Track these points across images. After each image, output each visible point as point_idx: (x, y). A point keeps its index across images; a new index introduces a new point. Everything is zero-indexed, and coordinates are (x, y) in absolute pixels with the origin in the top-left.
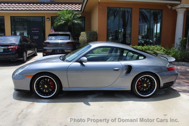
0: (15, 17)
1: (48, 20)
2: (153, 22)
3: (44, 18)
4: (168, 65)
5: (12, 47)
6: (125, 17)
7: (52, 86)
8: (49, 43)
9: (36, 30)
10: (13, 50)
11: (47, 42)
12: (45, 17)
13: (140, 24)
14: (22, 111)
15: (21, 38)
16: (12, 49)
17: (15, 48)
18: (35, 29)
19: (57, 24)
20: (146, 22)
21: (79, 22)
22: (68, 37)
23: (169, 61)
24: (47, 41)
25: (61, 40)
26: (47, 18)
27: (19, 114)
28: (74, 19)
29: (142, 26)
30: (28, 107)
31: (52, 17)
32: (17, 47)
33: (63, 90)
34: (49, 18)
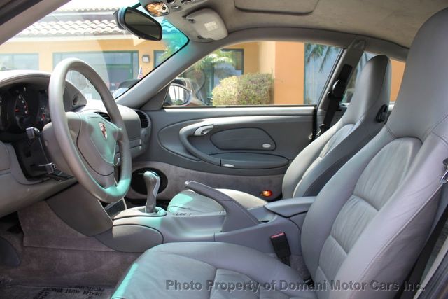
0: (64, 56)
1: (146, 59)
3: (135, 54)
12: (137, 52)
31: (155, 52)
34: (148, 56)
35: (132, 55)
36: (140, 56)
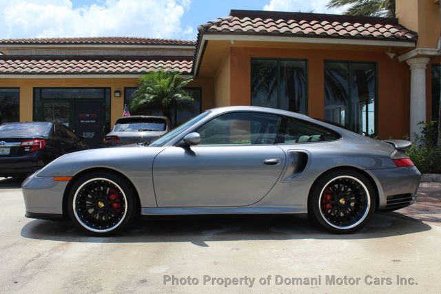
0: (43, 90)
1: (118, 94)
2: (358, 101)
3: (108, 90)
4: (394, 154)
5: (31, 143)
6: (294, 90)
7: (115, 205)
8: (116, 138)
9: (89, 119)
10: (33, 150)
11: (112, 136)
12: (110, 88)
13: (327, 108)
14: (39, 256)
15: (53, 127)
16: (31, 147)
17: (39, 146)
18: (88, 115)
19: (137, 102)
20: (342, 100)
21: (188, 98)
22: (162, 125)
23: (396, 146)
24: (113, 133)
25: (145, 130)
26: (116, 92)
27: (30, 261)
28: (176, 91)
29: (333, 111)
30: (55, 249)
31: (126, 89)
32: (42, 144)
33: (143, 213)
34: (119, 92)
35: (105, 91)
36: (113, 91)
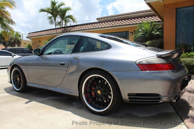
12: (129, 31)
31: (135, 31)
34: (132, 33)
35: (127, 33)
36: (130, 33)
